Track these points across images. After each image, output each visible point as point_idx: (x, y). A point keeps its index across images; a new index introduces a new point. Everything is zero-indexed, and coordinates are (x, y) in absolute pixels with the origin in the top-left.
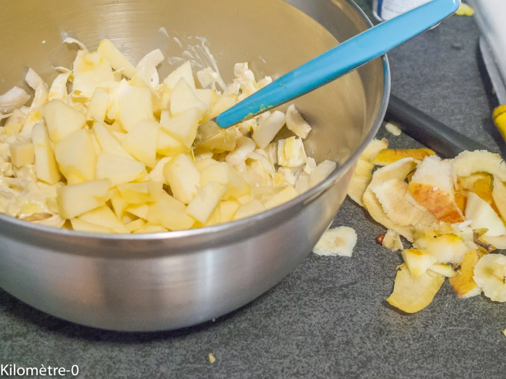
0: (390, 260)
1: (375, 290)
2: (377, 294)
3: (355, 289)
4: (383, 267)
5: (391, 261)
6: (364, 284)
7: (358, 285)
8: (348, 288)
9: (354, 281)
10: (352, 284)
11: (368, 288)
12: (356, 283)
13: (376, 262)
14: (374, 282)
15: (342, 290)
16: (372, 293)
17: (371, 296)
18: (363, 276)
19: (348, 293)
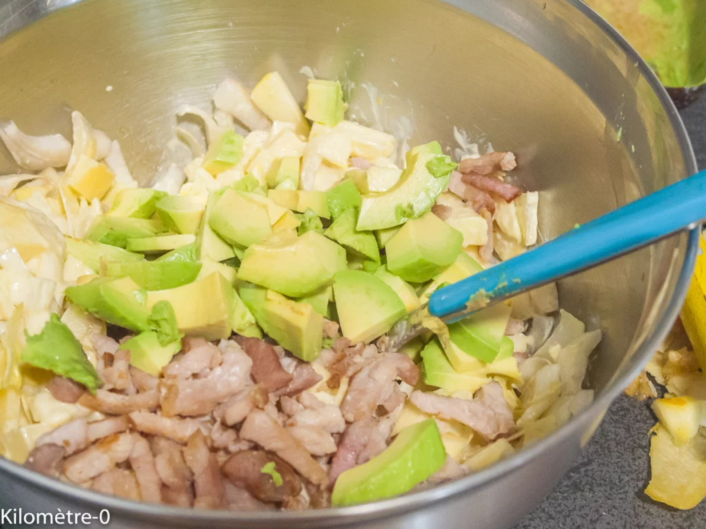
0: (636, 416)
1: (622, 472)
2: (626, 479)
3: (590, 473)
4: (628, 430)
5: (639, 418)
6: (603, 464)
7: (594, 465)
8: (579, 473)
9: (586, 460)
10: (585, 464)
11: (611, 470)
12: (590, 462)
13: (616, 421)
14: (618, 458)
15: (570, 478)
16: (619, 477)
17: (618, 484)
18: (599, 449)
19: (581, 482)
